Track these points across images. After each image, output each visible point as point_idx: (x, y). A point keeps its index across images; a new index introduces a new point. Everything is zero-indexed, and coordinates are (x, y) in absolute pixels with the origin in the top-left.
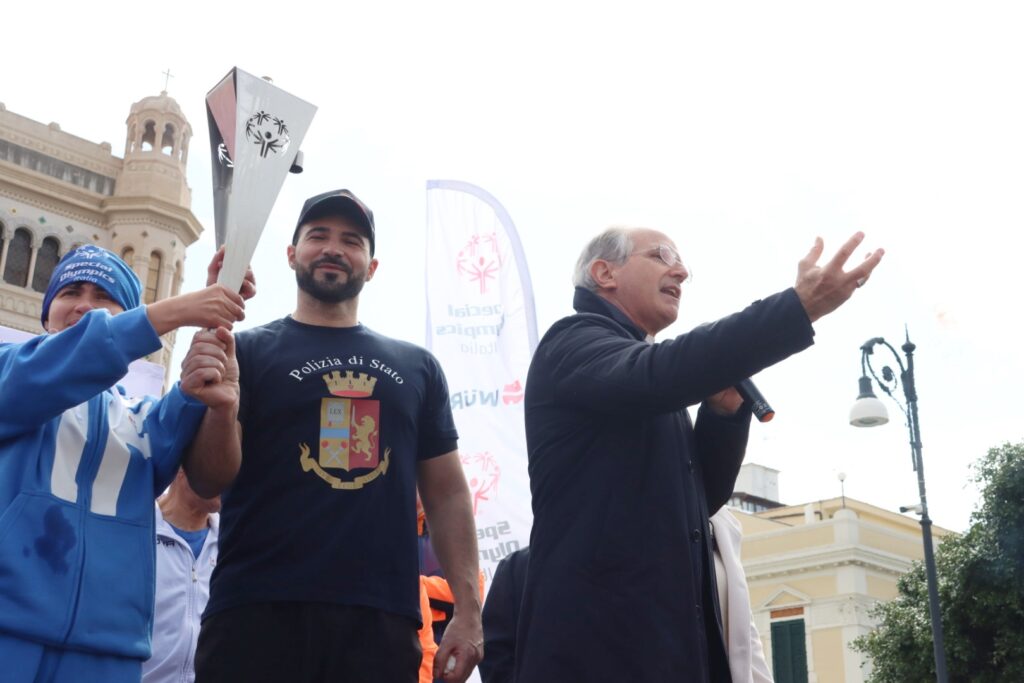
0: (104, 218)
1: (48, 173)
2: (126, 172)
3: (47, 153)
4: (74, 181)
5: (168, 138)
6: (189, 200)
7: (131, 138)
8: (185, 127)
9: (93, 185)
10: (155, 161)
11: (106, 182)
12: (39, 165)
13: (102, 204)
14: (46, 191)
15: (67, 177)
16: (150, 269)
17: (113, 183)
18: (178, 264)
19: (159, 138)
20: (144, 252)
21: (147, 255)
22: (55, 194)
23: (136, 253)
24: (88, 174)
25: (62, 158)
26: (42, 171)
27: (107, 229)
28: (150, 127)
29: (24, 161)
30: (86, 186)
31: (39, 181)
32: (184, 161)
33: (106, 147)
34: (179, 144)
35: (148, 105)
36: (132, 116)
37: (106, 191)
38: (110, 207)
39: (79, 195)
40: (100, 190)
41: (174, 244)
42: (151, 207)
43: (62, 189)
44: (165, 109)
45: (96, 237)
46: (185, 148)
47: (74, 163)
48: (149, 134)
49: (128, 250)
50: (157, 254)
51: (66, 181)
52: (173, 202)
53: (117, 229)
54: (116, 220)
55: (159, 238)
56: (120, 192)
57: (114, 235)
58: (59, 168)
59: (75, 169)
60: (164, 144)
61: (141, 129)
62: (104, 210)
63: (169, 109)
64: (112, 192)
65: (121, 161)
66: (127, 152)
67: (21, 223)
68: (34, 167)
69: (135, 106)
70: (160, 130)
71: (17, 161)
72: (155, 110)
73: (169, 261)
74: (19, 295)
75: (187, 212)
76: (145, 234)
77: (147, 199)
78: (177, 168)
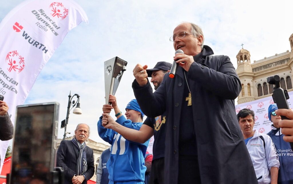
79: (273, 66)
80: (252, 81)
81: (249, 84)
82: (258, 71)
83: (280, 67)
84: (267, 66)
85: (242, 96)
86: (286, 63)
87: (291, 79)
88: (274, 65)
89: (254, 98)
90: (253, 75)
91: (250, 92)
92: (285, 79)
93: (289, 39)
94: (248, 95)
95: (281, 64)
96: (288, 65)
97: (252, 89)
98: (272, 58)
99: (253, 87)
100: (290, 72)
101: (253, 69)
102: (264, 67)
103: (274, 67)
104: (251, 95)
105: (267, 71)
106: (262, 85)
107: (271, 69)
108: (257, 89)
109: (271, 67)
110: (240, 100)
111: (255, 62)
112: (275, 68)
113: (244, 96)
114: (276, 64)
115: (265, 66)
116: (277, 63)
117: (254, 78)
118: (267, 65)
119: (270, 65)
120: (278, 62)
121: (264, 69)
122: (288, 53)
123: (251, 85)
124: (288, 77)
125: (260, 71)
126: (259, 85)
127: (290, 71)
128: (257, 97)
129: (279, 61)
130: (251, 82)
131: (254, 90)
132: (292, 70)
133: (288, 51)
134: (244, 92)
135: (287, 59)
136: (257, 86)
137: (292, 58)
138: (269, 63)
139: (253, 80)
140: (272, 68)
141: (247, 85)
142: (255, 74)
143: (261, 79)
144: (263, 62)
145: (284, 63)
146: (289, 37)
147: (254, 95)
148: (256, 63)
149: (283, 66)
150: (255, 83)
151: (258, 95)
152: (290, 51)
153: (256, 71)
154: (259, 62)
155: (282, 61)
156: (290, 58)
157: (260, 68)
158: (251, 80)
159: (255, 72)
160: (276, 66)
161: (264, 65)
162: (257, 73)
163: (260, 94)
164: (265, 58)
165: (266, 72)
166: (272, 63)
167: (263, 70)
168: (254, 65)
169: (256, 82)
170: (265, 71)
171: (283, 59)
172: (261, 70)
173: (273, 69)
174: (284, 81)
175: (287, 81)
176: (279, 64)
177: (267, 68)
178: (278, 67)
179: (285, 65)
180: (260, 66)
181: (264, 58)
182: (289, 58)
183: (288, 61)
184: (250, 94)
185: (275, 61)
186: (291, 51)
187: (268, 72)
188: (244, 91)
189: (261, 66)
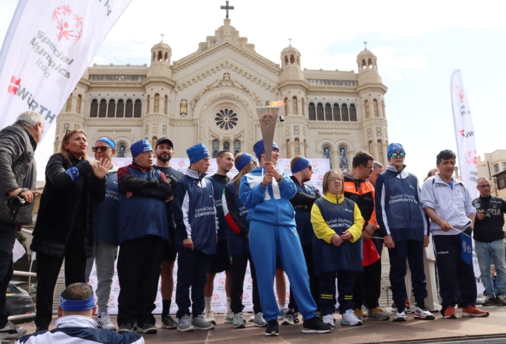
0: (357, 93)
1: (338, 85)
2: (360, 77)
3: (337, 79)
4: (346, 85)
5: (370, 62)
6: (381, 80)
7: (359, 66)
8: (374, 57)
9: (352, 84)
10: (367, 71)
11: (355, 82)
12: (335, 83)
13: (355, 89)
14: (339, 91)
15: (344, 84)
16: (374, 105)
17: (357, 82)
18: (382, 101)
19: (367, 63)
20: (371, 100)
21: (372, 101)
22: (342, 91)
23: (369, 101)
24: (349, 81)
25: (341, 79)
26: (337, 85)
27: (359, 96)
28: (364, 61)
29: (331, 84)
30: (350, 85)
31: (336, 88)
32: (377, 68)
33: (353, 71)
34: (373, 63)
35: (362, 54)
36: (358, 59)
37: (356, 85)
38: (358, 90)
39: (348, 89)
40: (354, 85)
41: (379, 95)
42: (370, 86)
43: (343, 88)
44: (366, 54)
45: (356, 100)
46: (375, 64)
47: (344, 79)
48: (364, 63)
49: (366, 101)
50: (375, 100)
51: (344, 86)
52: (377, 82)
53: (362, 96)
54: (360, 93)
55: (374, 95)
56: (360, 84)
57: (361, 98)
58: (340, 82)
59: (345, 81)
60: (369, 64)
61: (361, 62)
62: (356, 91)
63: (368, 54)
64: (357, 85)
65: (358, 74)
66: (359, 71)
67: (334, 102)
68: (334, 85)
69: (358, 56)
70: (367, 61)
71: (329, 84)
72: (364, 56)
73: (379, 101)
74: (339, 123)
75: (381, 84)
76: (370, 95)
77: (368, 84)
78: (375, 71)
79: (120, 79)
80: (85, 92)
81: (80, 96)
82: (98, 80)
83: (131, 84)
84: (112, 77)
85: (67, 111)
86: (140, 80)
87: (141, 105)
88: (122, 78)
89: (84, 118)
90: (89, 84)
91: (79, 108)
92: (134, 102)
93: (150, 50)
94: (77, 111)
95: (133, 80)
96: (143, 84)
97: (83, 104)
98: (121, 68)
99: (85, 101)
100: (143, 95)
101: (90, 76)
102: (107, 77)
103: (122, 81)
104: (79, 113)
105: (111, 84)
106: (99, 102)
107: (117, 84)
108: (90, 106)
109: (117, 79)
110: (62, 116)
111: (95, 65)
112: (124, 84)
113: (70, 111)
114: (125, 78)
115: (110, 77)
116: (127, 77)
117: (89, 88)
118: (112, 75)
119: (117, 77)
120: (128, 75)
121: (107, 80)
122: (145, 68)
123: (83, 98)
124: (138, 101)
125: (100, 81)
126: (95, 101)
127: (144, 93)
128: (88, 117)
129: (130, 75)
130: (85, 94)
131: (86, 107)
132: (146, 92)
133: (145, 65)
134: (70, 106)
135: (142, 76)
136: (91, 102)
137: (149, 78)
138: (117, 74)
139: (88, 91)
140: (118, 81)
141: (77, 96)
142: (92, 83)
143: (99, 93)
144: (107, 70)
145: (137, 80)
146: (152, 46)
147: (84, 113)
148: (97, 68)
149: (135, 84)
150: (89, 97)
151: (89, 114)
152: (149, 66)
153: (94, 79)
154: (101, 68)
155: (135, 77)
156: (148, 76)
157: (101, 77)
158: (85, 90)
159: (93, 81)
160: (124, 80)
161: (108, 74)
162: (96, 83)
163: (93, 114)
164: (112, 65)
165: (109, 86)
166: (120, 75)
167: (105, 81)
168: (92, 70)
169: (90, 95)
170: (108, 83)
171: (137, 73)
172: (102, 80)
173: (120, 83)
174: (132, 105)
175: (135, 105)
176: (130, 79)
177: (111, 79)
178: (127, 84)
179: (138, 84)
180: (101, 74)
181: (109, 64)
182: (146, 76)
183: (142, 79)
184: (78, 111)
185: (125, 74)
186: (151, 66)
187: (112, 86)
188: (71, 103)
189: (103, 74)
